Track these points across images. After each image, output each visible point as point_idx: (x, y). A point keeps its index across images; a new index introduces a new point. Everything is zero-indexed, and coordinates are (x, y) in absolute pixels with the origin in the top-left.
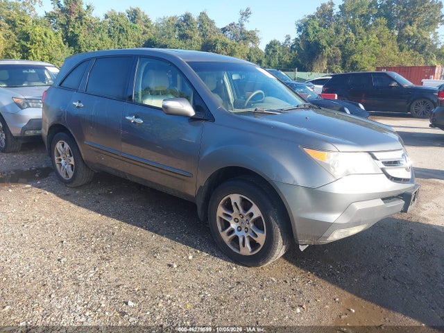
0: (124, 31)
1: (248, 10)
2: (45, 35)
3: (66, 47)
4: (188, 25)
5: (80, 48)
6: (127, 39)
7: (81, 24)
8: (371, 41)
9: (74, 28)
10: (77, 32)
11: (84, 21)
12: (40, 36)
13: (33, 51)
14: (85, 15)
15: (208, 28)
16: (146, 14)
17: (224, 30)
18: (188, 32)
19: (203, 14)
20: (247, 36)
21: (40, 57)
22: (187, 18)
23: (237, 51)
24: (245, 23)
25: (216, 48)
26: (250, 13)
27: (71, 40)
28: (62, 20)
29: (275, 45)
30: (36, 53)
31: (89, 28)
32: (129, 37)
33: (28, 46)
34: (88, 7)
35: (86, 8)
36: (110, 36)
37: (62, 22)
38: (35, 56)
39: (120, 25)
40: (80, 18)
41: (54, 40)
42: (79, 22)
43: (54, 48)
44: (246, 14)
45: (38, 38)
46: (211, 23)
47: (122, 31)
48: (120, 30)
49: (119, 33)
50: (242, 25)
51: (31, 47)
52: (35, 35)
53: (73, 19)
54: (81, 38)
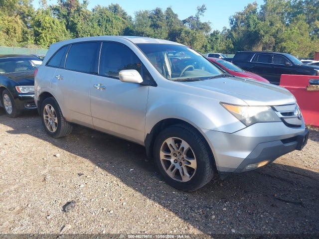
0: (110, 21)
1: (203, 6)
2: (53, 22)
3: (68, 32)
4: (158, 17)
5: (77, 33)
6: (112, 27)
7: (79, 15)
8: (294, 32)
9: (74, 18)
10: (76, 21)
11: (81, 13)
12: (49, 23)
13: (43, 35)
14: (82, 8)
15: (173, 20)
16: (122, 9)
17: (184, 21)
18: (159, 22)
19: (169, 9)
20: (203, 26)
21: (49, 40)
22: (158, 12)
23: (197, 37)
24: (200, 16)
25: (181, 35)
26: (205, 9)
27: (72, 28)
28: (64, 11)
29: (217, 34)
30: (46, 36)
31: (85, 18)
32: (114, 26)
33: (40, 31)
34: (85, 2)
35: (82, 3)
36: (99, 25)
37: (64, 13)
38: (45, 39)
39: (107, 17)
40: (78, 10)
41: (60, 27)
42: (78, 14)
43: (59, 33)
44: (202, 10)
45: (48, 25)
46: (176, 16)
47: (108, 21)
48: (107, 20)
49: (106, 22)
50: (198, 18)
51: (42, 32)
52: (46, 23)
53: (72, 11)
54: (79, 26)
